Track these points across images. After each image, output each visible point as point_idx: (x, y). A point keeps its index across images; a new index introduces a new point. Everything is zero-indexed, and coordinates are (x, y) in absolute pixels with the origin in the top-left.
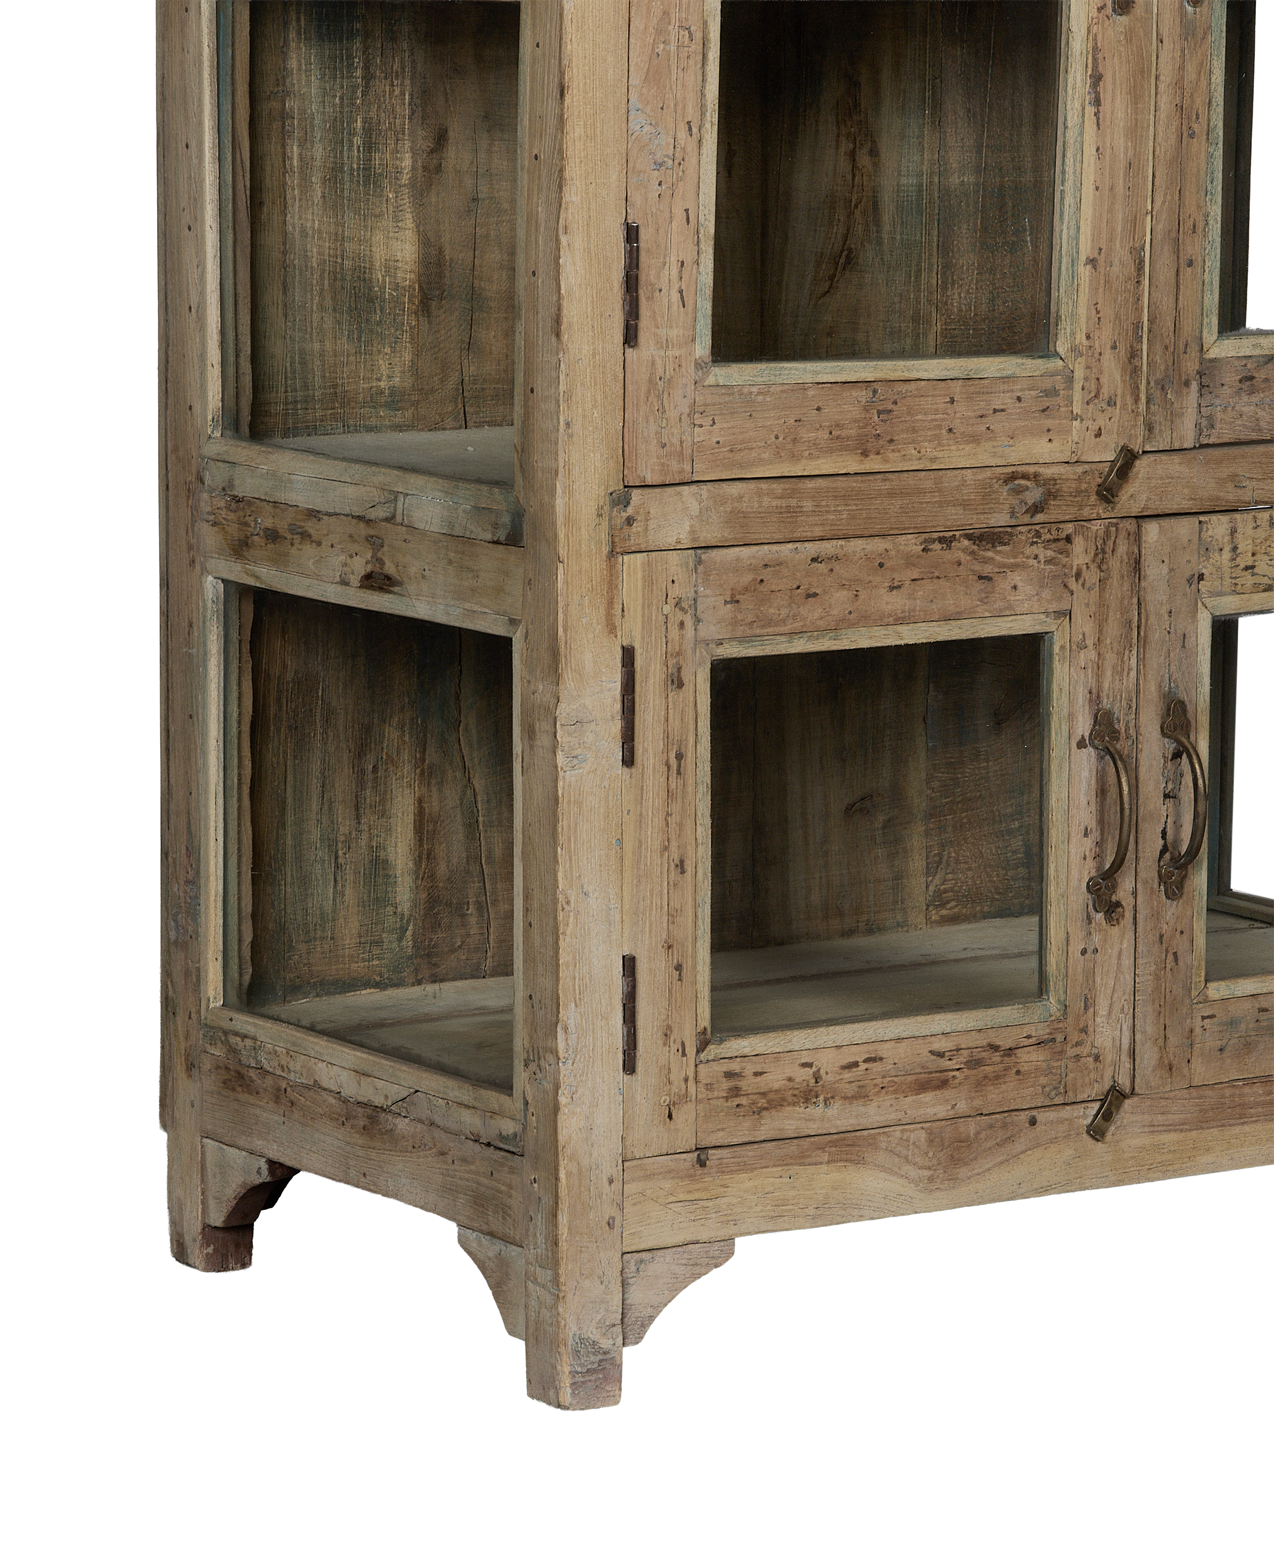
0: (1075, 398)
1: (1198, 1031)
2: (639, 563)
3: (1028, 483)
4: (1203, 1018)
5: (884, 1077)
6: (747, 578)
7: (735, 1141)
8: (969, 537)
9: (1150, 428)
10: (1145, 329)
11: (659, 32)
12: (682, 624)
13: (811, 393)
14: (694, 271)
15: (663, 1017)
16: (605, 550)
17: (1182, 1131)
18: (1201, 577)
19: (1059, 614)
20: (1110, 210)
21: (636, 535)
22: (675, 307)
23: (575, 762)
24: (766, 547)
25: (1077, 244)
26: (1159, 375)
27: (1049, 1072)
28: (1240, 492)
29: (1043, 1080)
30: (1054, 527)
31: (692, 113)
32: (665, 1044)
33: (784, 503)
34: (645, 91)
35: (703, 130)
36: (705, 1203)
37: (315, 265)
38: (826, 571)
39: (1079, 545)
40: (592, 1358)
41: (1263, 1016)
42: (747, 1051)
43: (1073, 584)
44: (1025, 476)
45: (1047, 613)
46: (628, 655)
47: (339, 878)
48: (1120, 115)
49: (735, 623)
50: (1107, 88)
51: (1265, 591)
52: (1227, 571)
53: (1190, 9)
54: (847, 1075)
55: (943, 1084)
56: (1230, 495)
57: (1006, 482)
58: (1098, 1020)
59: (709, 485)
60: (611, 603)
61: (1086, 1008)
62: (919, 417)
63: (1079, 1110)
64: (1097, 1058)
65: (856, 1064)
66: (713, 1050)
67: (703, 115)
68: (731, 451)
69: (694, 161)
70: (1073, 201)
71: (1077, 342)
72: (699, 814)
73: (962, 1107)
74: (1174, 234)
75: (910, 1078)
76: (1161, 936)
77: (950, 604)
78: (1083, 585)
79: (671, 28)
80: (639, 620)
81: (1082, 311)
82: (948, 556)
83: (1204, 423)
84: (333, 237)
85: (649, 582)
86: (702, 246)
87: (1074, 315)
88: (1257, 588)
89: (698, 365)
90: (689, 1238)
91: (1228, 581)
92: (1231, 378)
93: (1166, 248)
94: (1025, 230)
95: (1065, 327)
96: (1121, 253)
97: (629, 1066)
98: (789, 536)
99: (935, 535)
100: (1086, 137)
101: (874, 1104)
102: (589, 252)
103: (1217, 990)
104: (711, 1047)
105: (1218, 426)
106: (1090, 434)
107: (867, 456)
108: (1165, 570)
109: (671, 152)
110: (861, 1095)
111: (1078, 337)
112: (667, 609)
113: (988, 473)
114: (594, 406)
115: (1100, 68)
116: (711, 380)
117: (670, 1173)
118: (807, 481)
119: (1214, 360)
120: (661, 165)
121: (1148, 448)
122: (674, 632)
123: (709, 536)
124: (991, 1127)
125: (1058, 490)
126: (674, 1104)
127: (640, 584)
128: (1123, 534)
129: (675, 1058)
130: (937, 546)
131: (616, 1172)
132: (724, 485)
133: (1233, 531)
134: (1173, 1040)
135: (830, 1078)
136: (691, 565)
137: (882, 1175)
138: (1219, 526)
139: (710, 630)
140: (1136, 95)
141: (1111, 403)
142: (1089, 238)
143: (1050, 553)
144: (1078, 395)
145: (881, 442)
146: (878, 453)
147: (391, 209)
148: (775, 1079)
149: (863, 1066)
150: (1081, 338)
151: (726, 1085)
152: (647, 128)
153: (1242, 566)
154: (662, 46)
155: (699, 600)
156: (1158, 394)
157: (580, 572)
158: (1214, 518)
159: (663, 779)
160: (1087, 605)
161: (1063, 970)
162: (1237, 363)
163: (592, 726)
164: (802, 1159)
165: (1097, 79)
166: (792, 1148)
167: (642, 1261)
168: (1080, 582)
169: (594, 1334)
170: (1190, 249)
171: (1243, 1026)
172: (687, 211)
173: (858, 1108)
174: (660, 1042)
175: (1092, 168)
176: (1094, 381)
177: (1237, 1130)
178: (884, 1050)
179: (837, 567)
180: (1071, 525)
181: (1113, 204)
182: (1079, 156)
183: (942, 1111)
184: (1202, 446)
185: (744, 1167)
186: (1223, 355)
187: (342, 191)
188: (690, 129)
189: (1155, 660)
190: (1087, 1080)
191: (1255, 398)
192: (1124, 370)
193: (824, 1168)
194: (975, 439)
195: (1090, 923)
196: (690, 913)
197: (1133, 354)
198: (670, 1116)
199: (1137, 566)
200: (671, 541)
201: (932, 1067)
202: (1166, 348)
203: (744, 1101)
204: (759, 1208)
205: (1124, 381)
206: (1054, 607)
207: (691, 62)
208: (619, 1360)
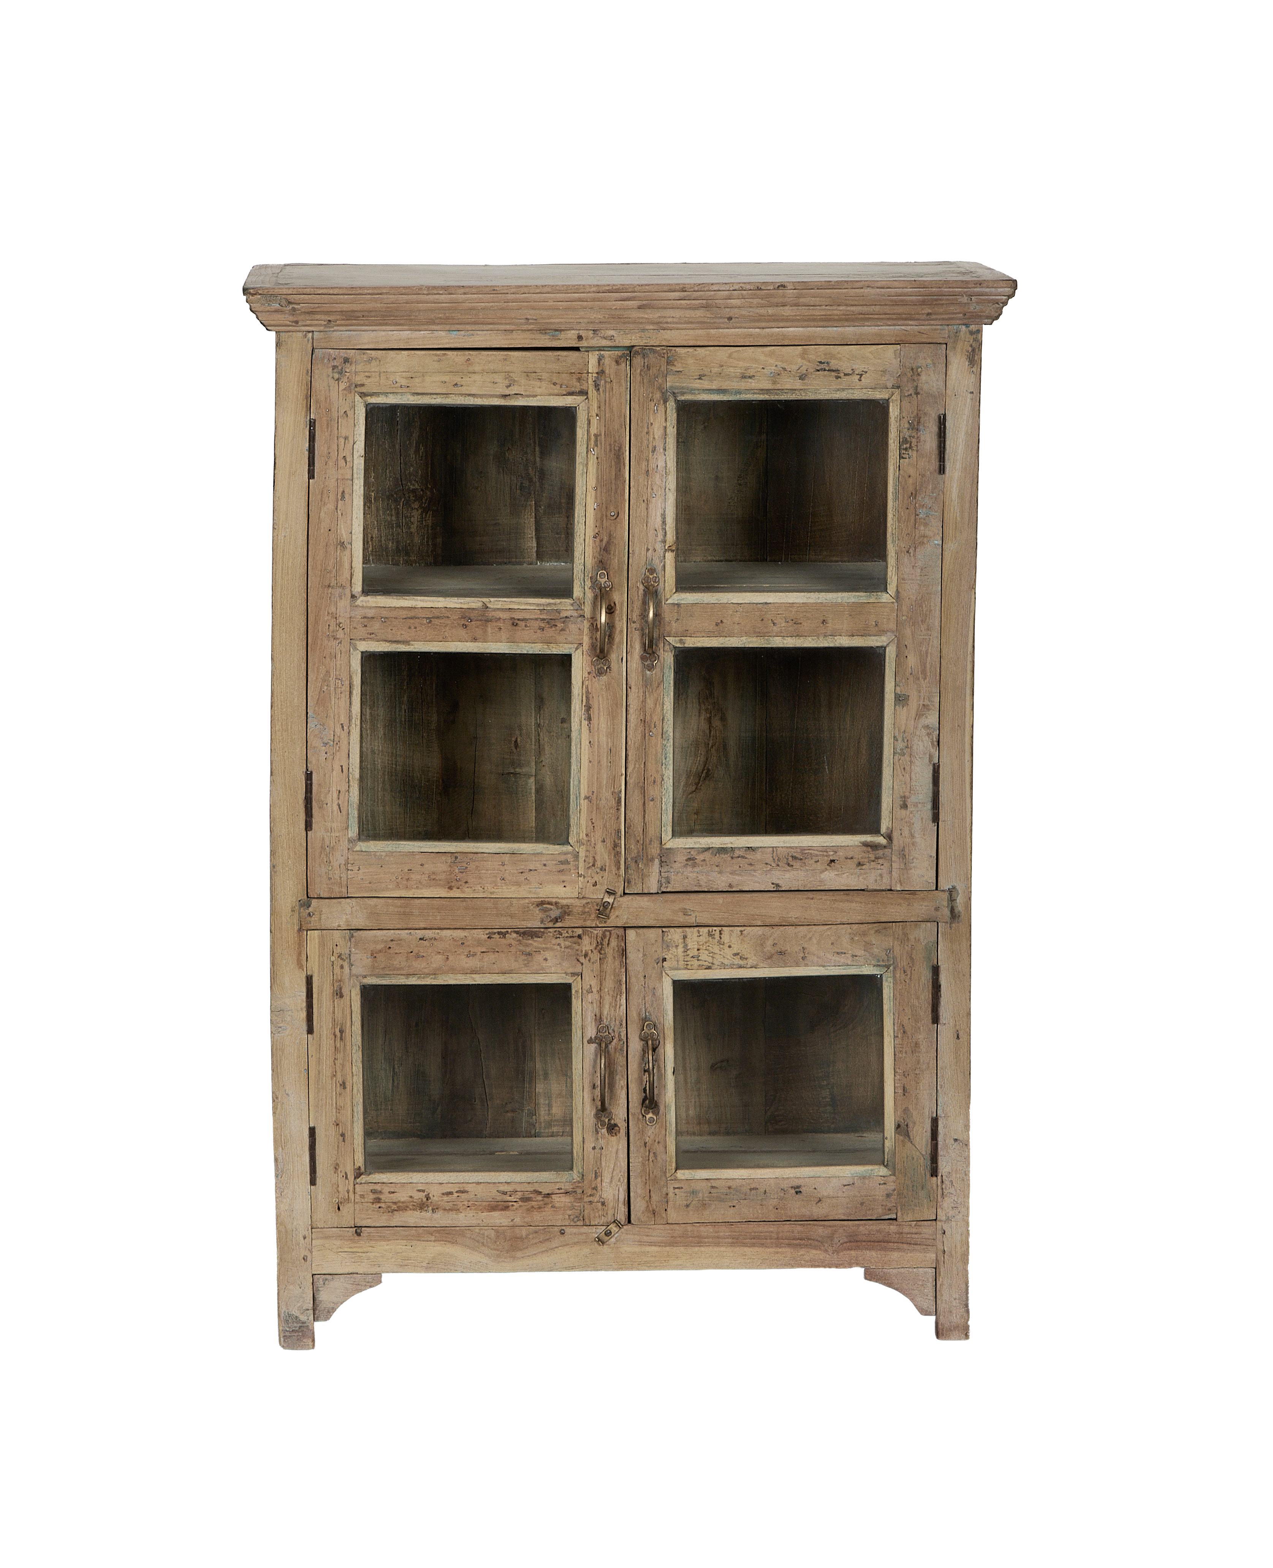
0: (580, 866)
1: (671, 1195)
2: (316, 935)
3: (552, 907)
4: (674, 1188)
5: (469, 1201)
6: (380, 946)
7: (378, 1225)
8: (517, 933)
9: (627, 881)
10: (623, 833)
11: (324, 681)
12: (342, 967)
13: (417, 857)
14: (347, 795)
15: (334, 1159)
16: (296, 928)
17: (660, 1246)
18: (664, 960)
19: (573, 974)
20: (599, 773)
21: (314, 922)
22: (335, 813)
23: (280, 1029)
24: (392, 931)
25: (579, 789)
26: (633, 855)
27: (572, 1208)
28: (687, 917)
29: (570, 1212)
30: (570, 930)
31: (343, 719)
32: (335, 1173)
33: (402, 910)
34: (316, 708)
35: (351, 728)
36: (360, 1254)
37: (380, 768)
38: (428, 945)
39: (586, 940)
40: (295, 1325)
41: (713, 1191)
42: (385, 1180)
43: (582, 959)
44: (549, 903)
45: (566, 973)
46: (309, 980)
47: (395, 1079)
48: (603, 726)
49: (373, 967)
50: (594, 713)
51: (706, 969)
52: (681, 959)
53: (648, 672)
54: (446, 1198)
55: (506, 1208)
56: (681, 919)
57: (538, 906)
58: (604, 1184)
59: (358, 900)
60: (300, 954)
61: (596, 1177)
62: (484, 872)
63: (594, 1229)
64: (603, 1204)
65: (451, 1193)
66: (363, 1179)
67: (350, 720)
68: (370, 883)
69: (346, 742)
70: (575, 768)
71: (581, 838)
72: (354, 1060)
73: (518, 1221)
74: (641, 784)
75: (484, 1204)
76: (645, 1143)
77: (505, 965)
78: (589, 961)
79: (331, 679)
80: (317, 963)
81: (583, 822)
82: (503, 941)
83: (663, 880)
84: (390, 754)
85: (322, 944)
86: (351, 783)
87: (579, 825)
88: (700, 967)
89: (350, 841)
90: (351, 1271)
91: (681, 963)
92: (681, 858)
93: (636, 791)
94: (824, 763)
95: (574, 830)
96: (606, 795)
97: (313, 1182)
98: (405, 926)
99: (496, 931)
100: (583, 736)
101: (463, 1215)
102: (285, 785)
103: (682, 1174)
104: (363, 1176)
105: (672, 882)
106: (590, 885)
107: (452, 889)
108: (641, 955)
109: (332, 738)
110: (455, 1209)
111: (581, 835)
112: (333, 958)
113: (527, 901)
114: (289, 858)
115: (591, 702)
116: (358, 848)
117: (340, 1237)
118: (416, 900)
119: (667, 849)
120: (326, 744)
121: (627, 891)
122: (337, 970)
123: (356, 924)
124: (536, 1232)
125: (571, 911)
126: (341, 1203)
127: (317, 946)
128: (614, 936)
129: (342, 1181)
130: (497, 936)
131: (308, 1233)
132: (366, 900)
133: (685, 937)
134: (655, 1198)
135: (436, 1198)
136: (347, 938)
137: (468, 1250)
138: (675, 935)
139: (358, 970)
140: (612, 716)
141: (603, 869)
142: (586, 786)
143: (567, 943)
144: (581, 864)
145: (460, 883)
146: (458, 888)
147: (425, 741)
148: (402, 1196)
149: (456, 1195)
150: (583, 836)
151: (372, 1196)
152: (318, 726)
153: (691, 956)
154: (326, 687)
155: (352, 955)
156: (633, 865)
157: (282, 938)
158: (672, 930)
159: (332, 1042)
160: (592, 971)
161: (581, 1157)
162: (684, 851)
163: (290, 1013)
164: (419, 1238)
165: (588, 708)
166: (413, 1231)
167: (326, 1280)
168: (587, 959)
169: (296, 1313)
170: (652, 792)
171: (700, 1195)
172: (342, 766)
173: (452, 1215)
174: (332, 1172)
175: (587, 751)
176: (591, 858)
177: (697, 1249)
178: (468, 1188)
179: (435, 943)
180: (581, 930)
181: (600, 769)
182: (579, 746)
183: (505, 1222)
184: (663, 892)
185: (383, 1238)
186: (675, 846)
187: (395, 732)
188: (343, 727)
189: (635, 1000)
190: (597, 1215)
191: (695, 869)
192: (610, 853)
193: (433, 1243)
194: (518, 884)
195: (598, 1133)
196: (349, 1109)
197: (616, 846)
198: (339, 1209)
199: (624, 952)
200: (335, 925)
201: (499, 1199)
202: (638, 841)
203: (383, 1205)
204: (393, 1260)
205: (610, 859)
206: (571, 970)
207: (343, 695)
208: (312, 1327)
